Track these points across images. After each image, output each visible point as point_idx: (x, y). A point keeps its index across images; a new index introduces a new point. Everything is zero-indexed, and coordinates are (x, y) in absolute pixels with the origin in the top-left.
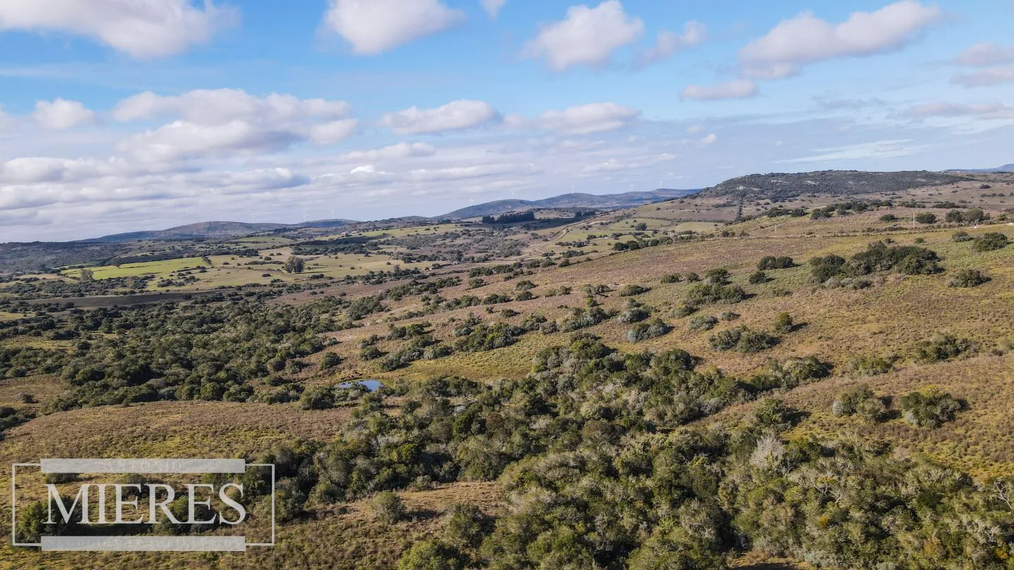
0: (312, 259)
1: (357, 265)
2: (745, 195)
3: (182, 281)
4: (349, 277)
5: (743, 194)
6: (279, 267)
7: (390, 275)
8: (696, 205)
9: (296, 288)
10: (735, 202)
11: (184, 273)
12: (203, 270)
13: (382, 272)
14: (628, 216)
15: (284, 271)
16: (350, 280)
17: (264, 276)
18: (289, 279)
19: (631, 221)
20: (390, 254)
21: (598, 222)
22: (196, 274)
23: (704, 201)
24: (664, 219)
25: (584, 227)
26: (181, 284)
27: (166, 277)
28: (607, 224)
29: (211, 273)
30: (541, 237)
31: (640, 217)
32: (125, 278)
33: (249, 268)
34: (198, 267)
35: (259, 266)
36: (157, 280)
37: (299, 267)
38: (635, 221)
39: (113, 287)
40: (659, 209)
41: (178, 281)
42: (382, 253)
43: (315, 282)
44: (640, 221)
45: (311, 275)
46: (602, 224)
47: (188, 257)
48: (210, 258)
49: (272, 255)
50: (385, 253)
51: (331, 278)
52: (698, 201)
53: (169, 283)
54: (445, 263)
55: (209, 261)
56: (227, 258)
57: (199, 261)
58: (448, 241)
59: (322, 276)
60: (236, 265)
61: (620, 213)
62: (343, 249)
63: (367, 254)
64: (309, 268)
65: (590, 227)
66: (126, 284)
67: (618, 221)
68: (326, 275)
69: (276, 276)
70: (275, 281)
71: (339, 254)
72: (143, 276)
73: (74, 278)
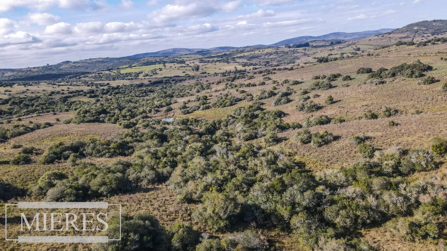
0: (205, 65)
1: (222, 68)
2: (417, 32)
3: (152, 74)
4: (216, 73)
5: (416, 32)
6: (190, 68)
7: (233, 72)
8: (390, 38)
9: (193, 77)
10: (411, 36)
11: (153, 71)
12: (161, 70)
13: (231, 71)
14: (354, 44)
15: (192, 71)
16: (216, 74)
17: (183, 72)
18: (192, 73)
19: (354, 47)
20: (238, 63)
21: (339, 47)
22: (158, 72)
23: (394, 36)
24: (371, 45)
25: (330, 50)
26: (151, 76)
27: (147, 73)
28: (342, 48)
29: (164, 71)
30: (307, 55)
31: (359, 44)
32: (132, 73)
33: (179, 69)
34: (160, 69)
35: (183, 68)
36: (143, 74)
37: (197, 69)
38: (356, 46)
39: (127, 76)
40: (370, 40)
41: (151, 74)
42: (235, 62)
43: (203, 75)
44: (358, 46)
45: (201, 72)
46: (340, 48)
47: (158, 64)
48: (166, 64)
49: (191, 63)
50: (237, 62)
51: (209, 74)
52: (391, 36)
53: (147, 75)
54: (259, 67)
55: (165, 66)
56: (172, 65)
57: (161, 66)
58: (266, 57)
59: (205, 73)
60: (174, 68)
61: (350, 42)
62: (220, 60)
63: (228, 62)
64: (202, 69)
65: (333, 49)
66: (132, 75)
67: (348, 46)
68: (207, 72)
69: (187, 72)
70: (187, 75)
71: (218, 63)
72: (138, 72)
73: (114, 73)
